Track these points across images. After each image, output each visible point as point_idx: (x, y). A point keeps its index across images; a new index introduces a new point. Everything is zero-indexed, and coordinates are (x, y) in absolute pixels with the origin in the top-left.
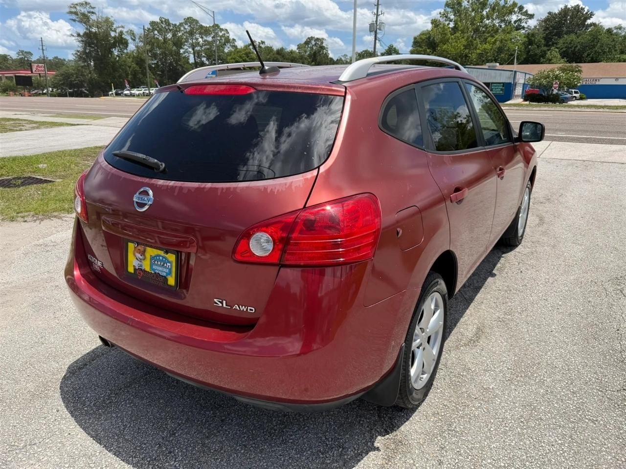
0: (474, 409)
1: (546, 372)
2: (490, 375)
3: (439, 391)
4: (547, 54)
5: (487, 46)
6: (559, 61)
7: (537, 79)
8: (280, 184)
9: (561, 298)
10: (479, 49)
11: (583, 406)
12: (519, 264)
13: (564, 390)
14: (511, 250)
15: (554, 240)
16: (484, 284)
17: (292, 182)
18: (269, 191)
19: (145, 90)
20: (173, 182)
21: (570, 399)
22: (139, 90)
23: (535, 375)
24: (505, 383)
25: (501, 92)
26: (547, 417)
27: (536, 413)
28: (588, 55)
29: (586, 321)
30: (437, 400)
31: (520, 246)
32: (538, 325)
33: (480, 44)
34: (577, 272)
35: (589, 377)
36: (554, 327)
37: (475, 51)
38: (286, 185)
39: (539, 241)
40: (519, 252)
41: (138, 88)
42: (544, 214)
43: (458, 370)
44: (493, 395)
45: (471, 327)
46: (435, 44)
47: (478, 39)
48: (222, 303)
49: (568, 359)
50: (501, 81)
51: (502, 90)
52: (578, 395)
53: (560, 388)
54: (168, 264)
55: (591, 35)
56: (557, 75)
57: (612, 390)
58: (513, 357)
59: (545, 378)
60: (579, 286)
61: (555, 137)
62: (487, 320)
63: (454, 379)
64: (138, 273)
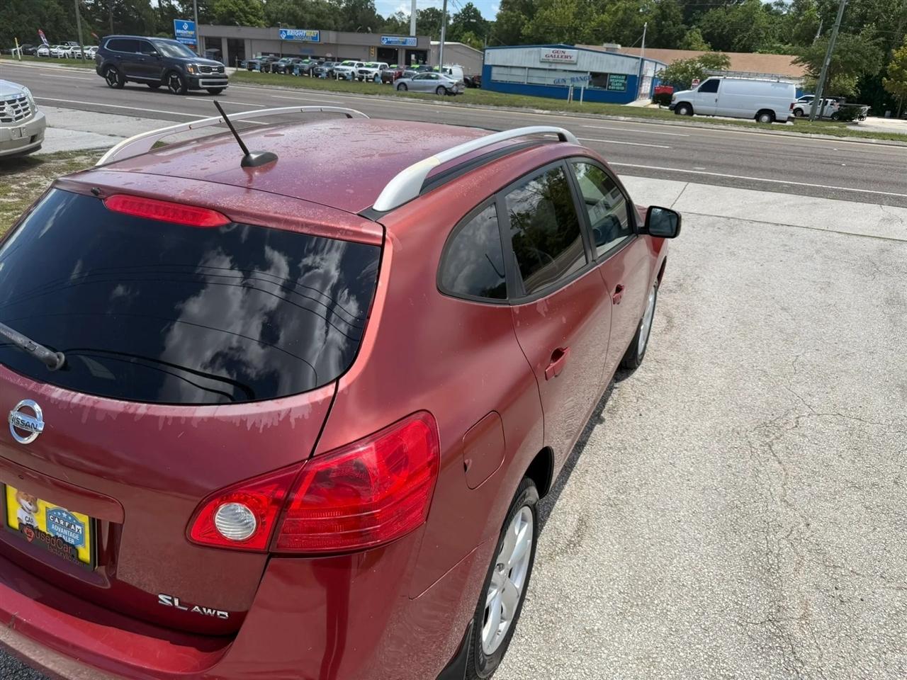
0: (571, 670)
1: (670, 596)
2: (595, 607)
3: (523, 640)
4: (685, 35)
5: (605, 17)
6: (701, 46)
7: (671, 73)
8: (270, 414)
9: (693, 460)
10: (593, 21)
11: (717, 653)
12: (638, 401)
13: (693, 626)
14: (627, 376)
15: (686, 357)
16: (589, 437)
17: (290, 410)
18: (249, 426)
19: (75, 49)
20: (80, 395)
21: (700, 641)
22: (64, 49)
23: (656, 602)
24: (615, 619)
25: (623, 88)
26: (670, 676)
27: (655, 672)
28: (740, 41)
29: (725, 500)
30: (520, 658)
31: (639, 369)
32: (663, 511)
33: (596, 12)
34: (715, 414)
35: (726, 600)
36: (682, 513)
37: (589, 24)
38: (279, 415)
39: (665, 360)
40: (638, 380)
41: (63, 44)
42: (673, 311)
43: (551, 599)
44: (599, 642)
45: (570, 518)
46: (533, 7)
47: (593, 6)
48: (172, 601)
49: (700, 570)
50: (623, 73)
51: (623, 85)
52: (711, 634)
53: (688, 622)
54: (77, 526)
55: (744, 12)
56: (698, 69)
57: (754, 621)
58: (627, 571)
59: (669, 606)
60: (717, 438)
61: (692, 174)
62: (594, 504)
63: (545, 616)
64: (26, 531)
